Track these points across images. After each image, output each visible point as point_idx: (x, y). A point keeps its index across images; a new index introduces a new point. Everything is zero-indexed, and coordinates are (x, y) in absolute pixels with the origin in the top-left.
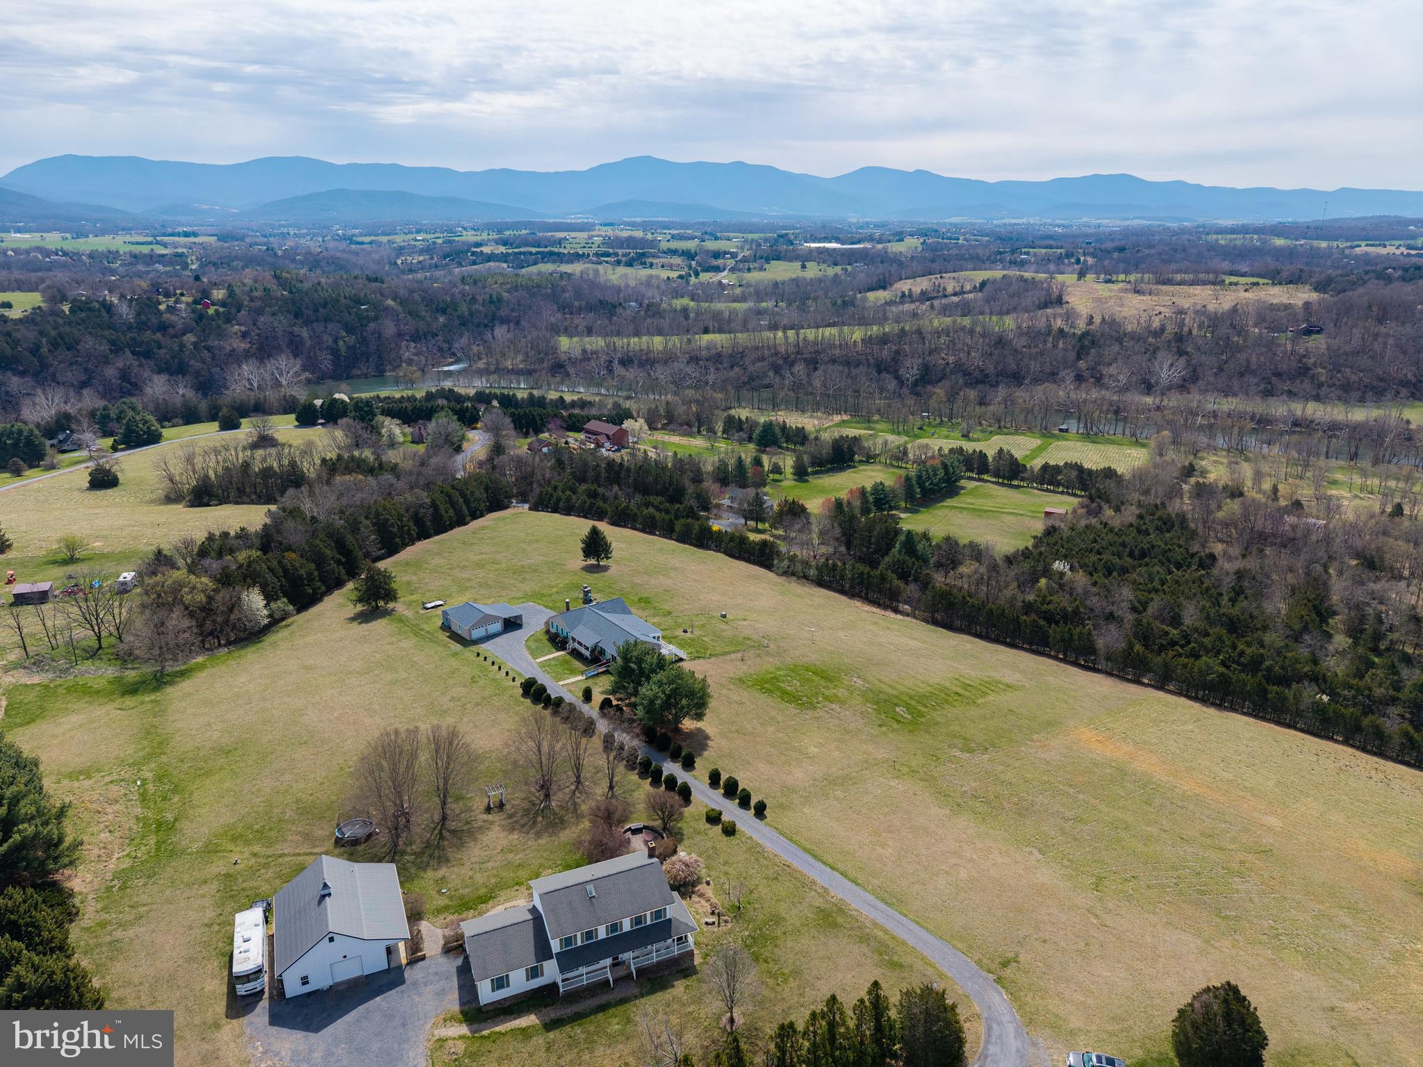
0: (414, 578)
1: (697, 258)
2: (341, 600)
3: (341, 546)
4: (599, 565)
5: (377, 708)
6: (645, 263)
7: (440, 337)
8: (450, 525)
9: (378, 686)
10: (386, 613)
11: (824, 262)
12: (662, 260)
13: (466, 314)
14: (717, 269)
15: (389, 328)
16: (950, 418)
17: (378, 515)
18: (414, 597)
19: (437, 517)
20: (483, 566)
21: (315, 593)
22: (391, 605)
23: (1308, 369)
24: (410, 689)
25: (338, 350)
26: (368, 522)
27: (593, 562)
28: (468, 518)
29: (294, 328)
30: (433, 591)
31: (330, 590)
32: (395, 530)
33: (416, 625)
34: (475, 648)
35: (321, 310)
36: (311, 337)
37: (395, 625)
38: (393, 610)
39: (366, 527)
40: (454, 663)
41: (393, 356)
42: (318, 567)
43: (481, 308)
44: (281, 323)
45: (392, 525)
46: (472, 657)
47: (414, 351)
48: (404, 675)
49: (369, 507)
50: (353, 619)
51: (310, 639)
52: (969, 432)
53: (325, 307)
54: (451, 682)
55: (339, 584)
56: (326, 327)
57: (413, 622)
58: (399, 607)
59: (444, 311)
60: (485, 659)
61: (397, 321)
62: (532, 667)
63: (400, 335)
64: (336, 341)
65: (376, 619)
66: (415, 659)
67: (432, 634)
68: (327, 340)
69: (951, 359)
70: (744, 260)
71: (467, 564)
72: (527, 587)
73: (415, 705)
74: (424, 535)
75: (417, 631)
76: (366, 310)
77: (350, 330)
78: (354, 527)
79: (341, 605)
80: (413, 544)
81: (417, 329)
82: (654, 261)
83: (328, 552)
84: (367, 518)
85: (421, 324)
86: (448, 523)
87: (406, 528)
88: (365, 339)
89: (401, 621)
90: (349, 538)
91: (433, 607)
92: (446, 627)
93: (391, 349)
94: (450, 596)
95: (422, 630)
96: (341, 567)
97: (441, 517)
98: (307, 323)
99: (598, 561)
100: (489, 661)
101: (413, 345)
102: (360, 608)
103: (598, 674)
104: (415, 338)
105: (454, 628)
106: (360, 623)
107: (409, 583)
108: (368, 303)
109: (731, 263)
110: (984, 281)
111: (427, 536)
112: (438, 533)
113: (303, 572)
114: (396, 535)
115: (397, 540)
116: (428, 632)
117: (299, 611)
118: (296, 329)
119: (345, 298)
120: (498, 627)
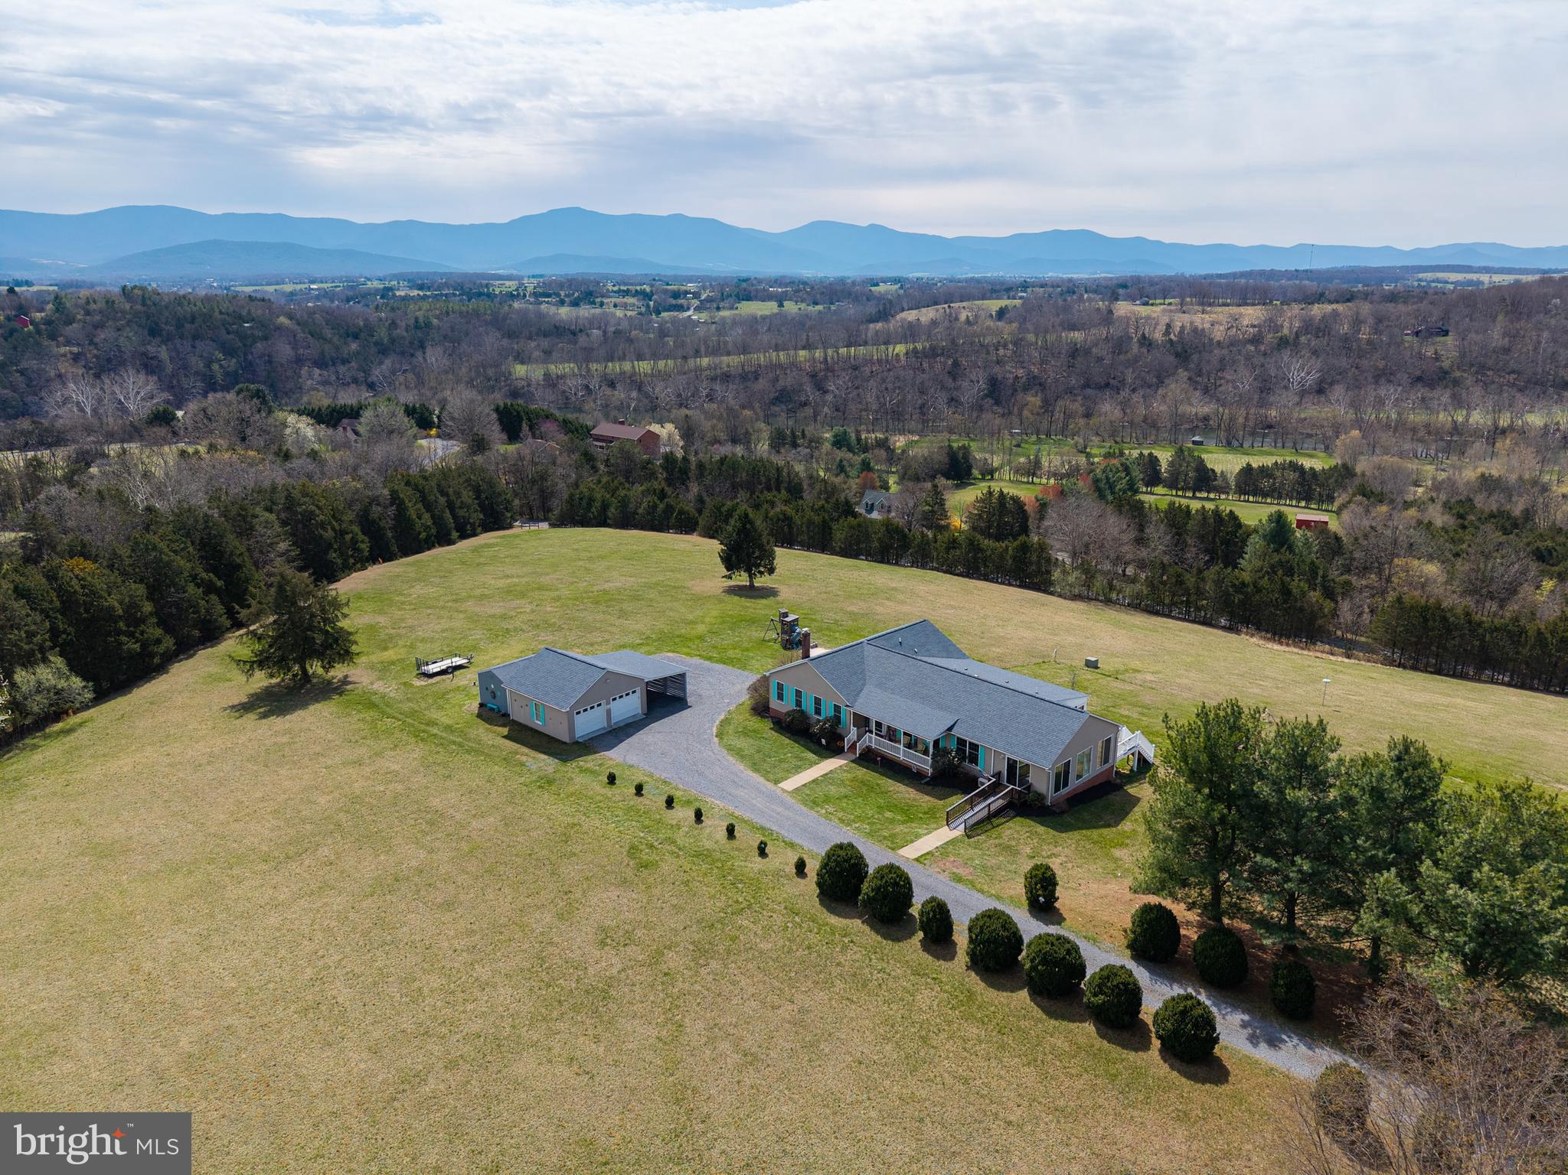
0: (382, 620)
1: (655, 297)
2: (214, 669)
3: (211, 551)
4: (752, 586)
5: (344, 995)
6: (594, 303)
7: (353, 364)
8: (426, 540)
9: (338, 902)
10: (329, 690)
11: (802, 301)
12: (613, 300)
13: (386, 341)
14: (681, 308)
15: (284, 351)
16: (1048, 435)
17: (290, 503)
18: (390, 654)
19: (402, 520)
20: (523, 595)
21: (146, 653)
22: (338, 672)
23: (1446, 373)
24: (448, 905)
25: (212, 377)
26: (272, 517)
27: (741, 579)
28: (455, 535)
29: (149, 348)
30: (432, 640)
31: (185, 648)
32: (329, 534)
33: (413, 714)
34: (590, 761)
35: (187, 326)
36: (171, 359)
37: (356, 716)
38: (345, 681)
39: (267, 524)
40: (553, 810)
41: (290, 385)
42: (154, 592)
43: (405, 334)
44: (130, 340)
45: (322, 525)
46: (597, 787)
47: (319, 379)
48: (416, 856)
49: (274, 489)
50: (245, 708)
51: (124, 764)
52: (1086, 448)
53: (193, 321)
54: (570, 871)
55: (210, 635)
56: (194, 347)
57: (406, 707)
58: (359, 673)
59: (356, 337)
60: (639, 789)
61: (294, 344)
62: (783, 803)
63: (299, 361)
64: (208, 366)
65: (304, 705)
66: (436, 802)
67: (462, 733)
68: (197, 363)
69: (1021, 372)
70: (709, 300)
71: (486, 592)
72: (641, 624)
73: (482, 972)
74: (381, 553)
75: (419, 728)
76: (251, 328)
77: (229, 351)
78: (244, 525)
79: (214, 679)
80: (364, 568)
81: (322, 353)
82: (605, 300)
83: (181, 562)
84: (269, 510)
85: (327, 347)
86: (423, 535)
87: (348, 537)
88: (251, 364)
89: (372, 705)
90: (233, 543)
91: (443, 672)
92: (493, 712)
93: (287, 378)
94: (475, 648)
95: (432, 723)
96: (214, 598)
97: (409, 520)
98: (168, 339)
99: (751, 577)
100: (654, 799)
101: (317, 371)
102: (261, 680)
103: (992, 816)
104: (321, 363)
105: (517, 714)
106: (264, 716)
107: (372, 628)
108: (253, 320)
109: (696, 303)
110: (1001, 309)
111: (389, 557)
112: (407, 552)
113: (113, 601)
114: (330, 546)
115: (333, 555)
116: (448, 728)
117: (102, 695)
118: (151, 349)
119: (221, 313)
120: (631, 705)
